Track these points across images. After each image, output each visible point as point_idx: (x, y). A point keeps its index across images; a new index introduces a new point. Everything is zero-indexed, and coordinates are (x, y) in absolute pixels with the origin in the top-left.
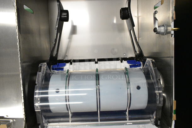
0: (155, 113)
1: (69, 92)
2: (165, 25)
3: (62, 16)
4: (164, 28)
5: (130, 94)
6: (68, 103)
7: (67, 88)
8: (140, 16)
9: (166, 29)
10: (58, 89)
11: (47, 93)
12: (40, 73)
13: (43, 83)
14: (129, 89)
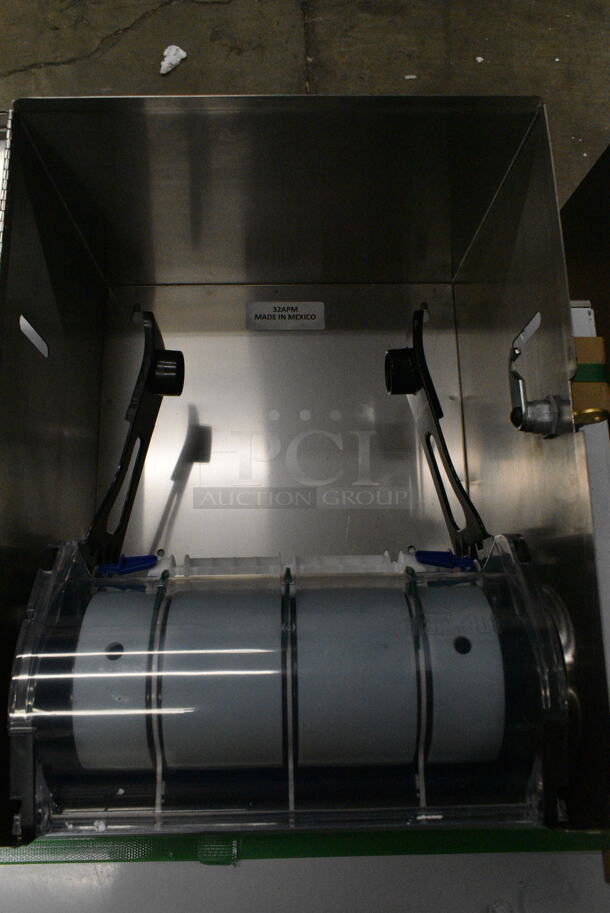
0: (538, 764)
1: (165, 663)
2: (552, 400)
3: (157, 373)
4: (550, 409)
5: (429, 674)
6: (154, 711)
7: (157, 644)
8: (468, 398)
9: (556, 411)
10: (119, 648)
11: (67, 665)
12: (50, 572)
13: (57, 620)
14: (421, 652)
